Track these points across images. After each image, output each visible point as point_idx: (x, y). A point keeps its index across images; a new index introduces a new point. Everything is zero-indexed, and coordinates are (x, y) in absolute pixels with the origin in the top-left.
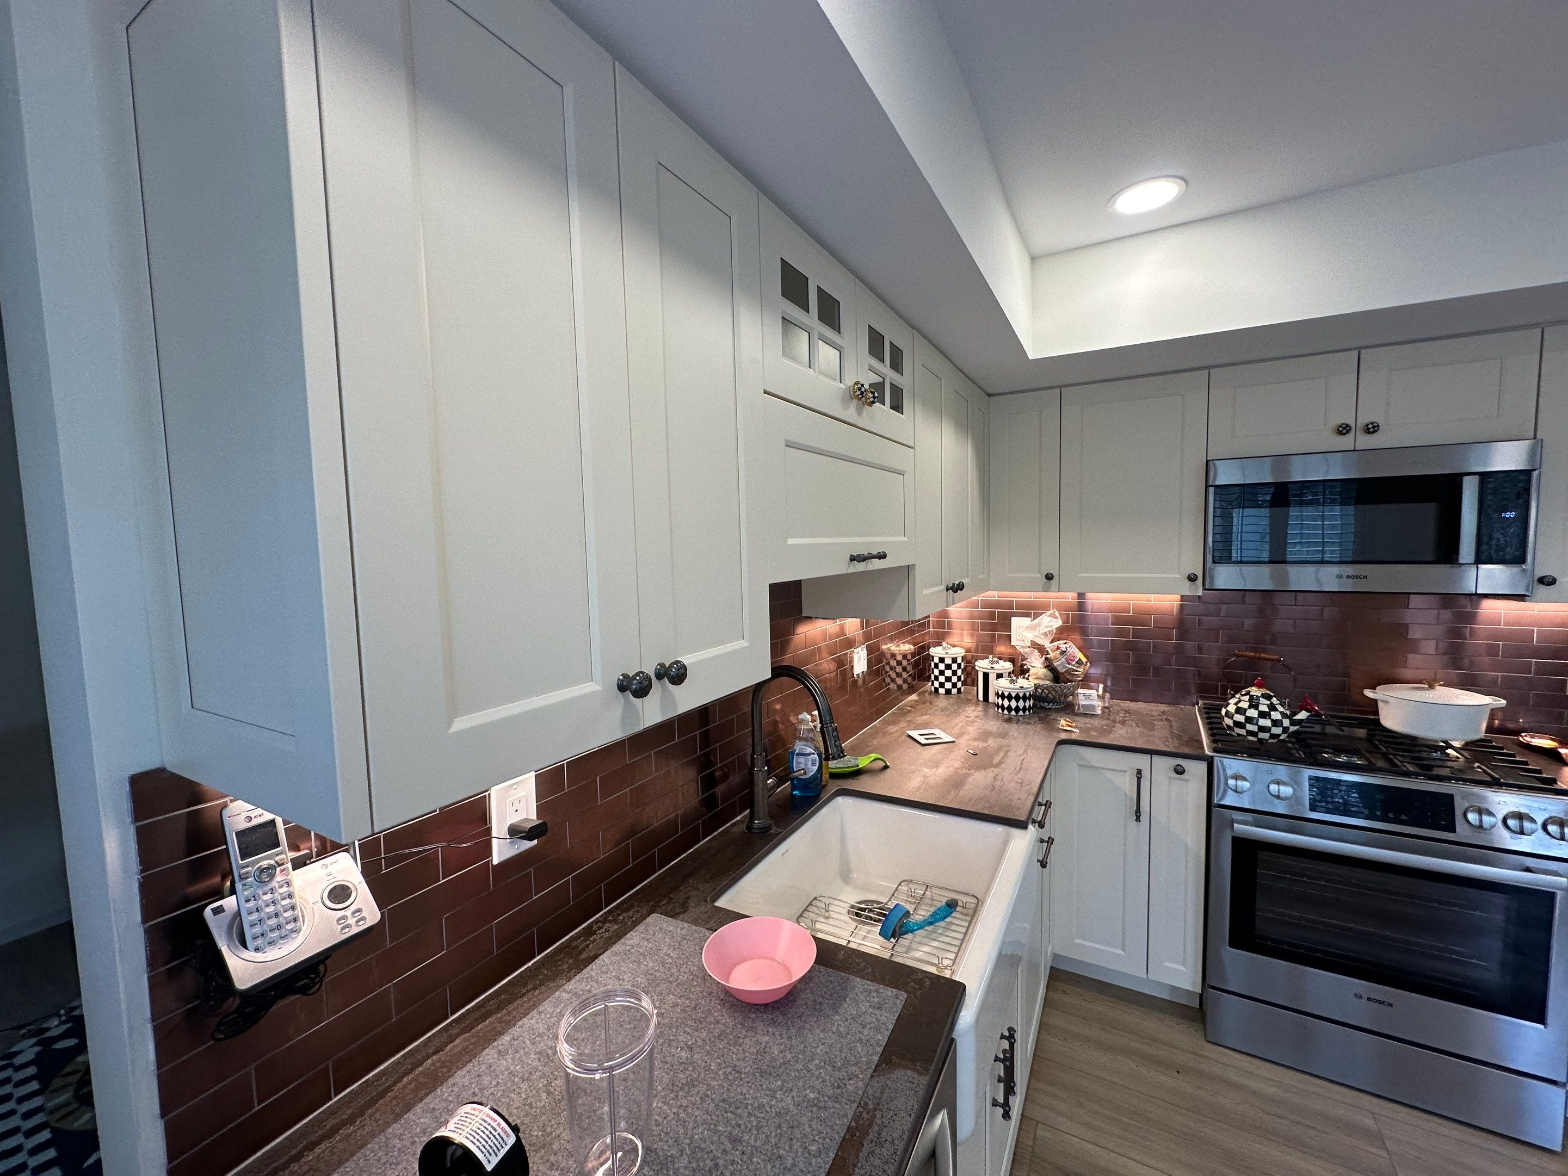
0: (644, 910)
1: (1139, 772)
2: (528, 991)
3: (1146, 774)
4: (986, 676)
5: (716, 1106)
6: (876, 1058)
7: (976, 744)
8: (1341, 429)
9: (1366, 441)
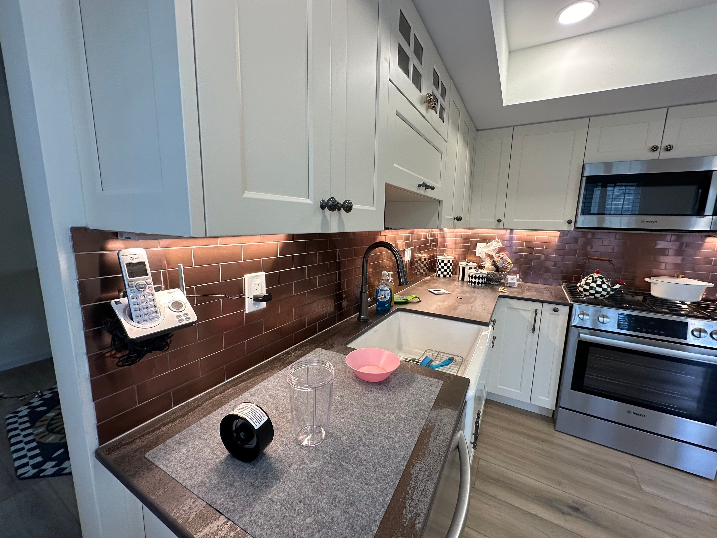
0: (313, 347)
1: (536, 310)
2: (262, 373)
3: (539, 312)
4: (464, 268)
5: (358, 418)
6: (432, 404)
7: (461, 295)
8: (653, 148)
9: (665, 155)
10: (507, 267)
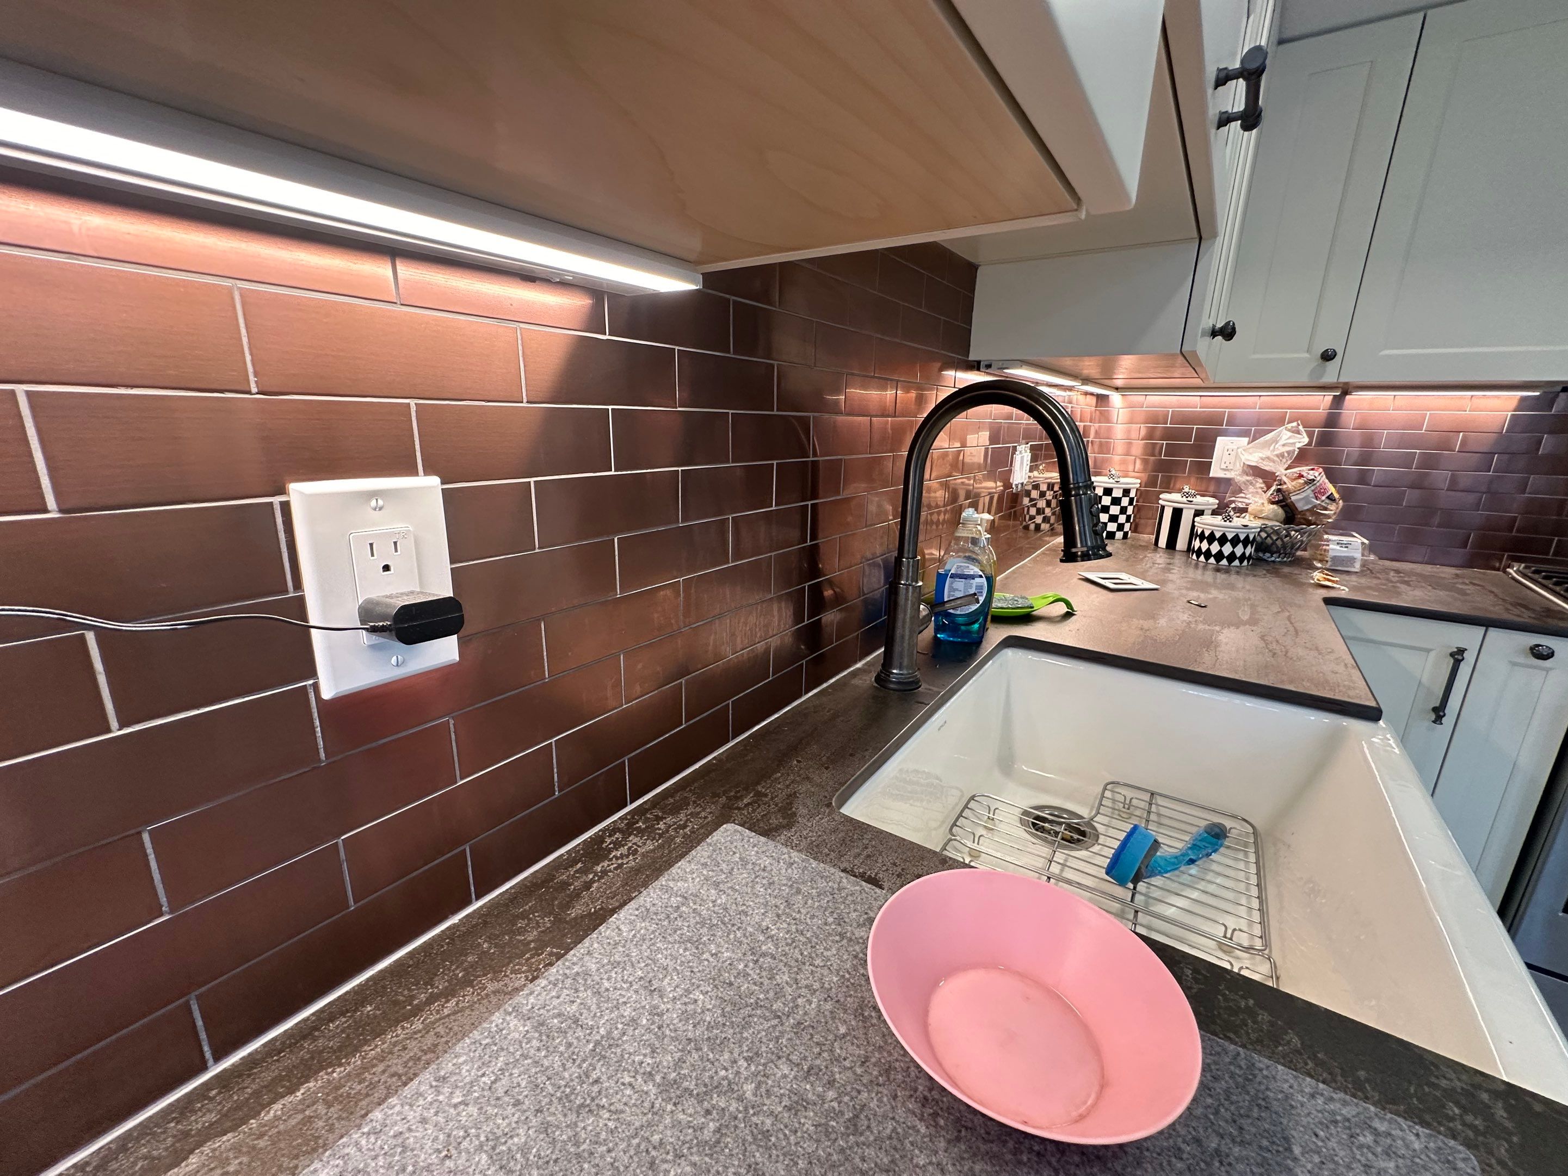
1: (1461, 651)
3: (1470, 657)
4: (1177, 513)
10: (1326, 509)
